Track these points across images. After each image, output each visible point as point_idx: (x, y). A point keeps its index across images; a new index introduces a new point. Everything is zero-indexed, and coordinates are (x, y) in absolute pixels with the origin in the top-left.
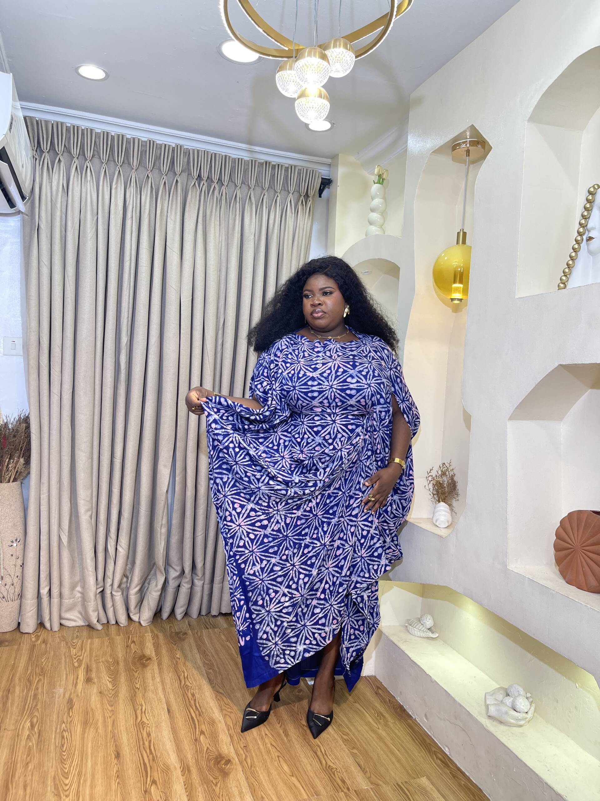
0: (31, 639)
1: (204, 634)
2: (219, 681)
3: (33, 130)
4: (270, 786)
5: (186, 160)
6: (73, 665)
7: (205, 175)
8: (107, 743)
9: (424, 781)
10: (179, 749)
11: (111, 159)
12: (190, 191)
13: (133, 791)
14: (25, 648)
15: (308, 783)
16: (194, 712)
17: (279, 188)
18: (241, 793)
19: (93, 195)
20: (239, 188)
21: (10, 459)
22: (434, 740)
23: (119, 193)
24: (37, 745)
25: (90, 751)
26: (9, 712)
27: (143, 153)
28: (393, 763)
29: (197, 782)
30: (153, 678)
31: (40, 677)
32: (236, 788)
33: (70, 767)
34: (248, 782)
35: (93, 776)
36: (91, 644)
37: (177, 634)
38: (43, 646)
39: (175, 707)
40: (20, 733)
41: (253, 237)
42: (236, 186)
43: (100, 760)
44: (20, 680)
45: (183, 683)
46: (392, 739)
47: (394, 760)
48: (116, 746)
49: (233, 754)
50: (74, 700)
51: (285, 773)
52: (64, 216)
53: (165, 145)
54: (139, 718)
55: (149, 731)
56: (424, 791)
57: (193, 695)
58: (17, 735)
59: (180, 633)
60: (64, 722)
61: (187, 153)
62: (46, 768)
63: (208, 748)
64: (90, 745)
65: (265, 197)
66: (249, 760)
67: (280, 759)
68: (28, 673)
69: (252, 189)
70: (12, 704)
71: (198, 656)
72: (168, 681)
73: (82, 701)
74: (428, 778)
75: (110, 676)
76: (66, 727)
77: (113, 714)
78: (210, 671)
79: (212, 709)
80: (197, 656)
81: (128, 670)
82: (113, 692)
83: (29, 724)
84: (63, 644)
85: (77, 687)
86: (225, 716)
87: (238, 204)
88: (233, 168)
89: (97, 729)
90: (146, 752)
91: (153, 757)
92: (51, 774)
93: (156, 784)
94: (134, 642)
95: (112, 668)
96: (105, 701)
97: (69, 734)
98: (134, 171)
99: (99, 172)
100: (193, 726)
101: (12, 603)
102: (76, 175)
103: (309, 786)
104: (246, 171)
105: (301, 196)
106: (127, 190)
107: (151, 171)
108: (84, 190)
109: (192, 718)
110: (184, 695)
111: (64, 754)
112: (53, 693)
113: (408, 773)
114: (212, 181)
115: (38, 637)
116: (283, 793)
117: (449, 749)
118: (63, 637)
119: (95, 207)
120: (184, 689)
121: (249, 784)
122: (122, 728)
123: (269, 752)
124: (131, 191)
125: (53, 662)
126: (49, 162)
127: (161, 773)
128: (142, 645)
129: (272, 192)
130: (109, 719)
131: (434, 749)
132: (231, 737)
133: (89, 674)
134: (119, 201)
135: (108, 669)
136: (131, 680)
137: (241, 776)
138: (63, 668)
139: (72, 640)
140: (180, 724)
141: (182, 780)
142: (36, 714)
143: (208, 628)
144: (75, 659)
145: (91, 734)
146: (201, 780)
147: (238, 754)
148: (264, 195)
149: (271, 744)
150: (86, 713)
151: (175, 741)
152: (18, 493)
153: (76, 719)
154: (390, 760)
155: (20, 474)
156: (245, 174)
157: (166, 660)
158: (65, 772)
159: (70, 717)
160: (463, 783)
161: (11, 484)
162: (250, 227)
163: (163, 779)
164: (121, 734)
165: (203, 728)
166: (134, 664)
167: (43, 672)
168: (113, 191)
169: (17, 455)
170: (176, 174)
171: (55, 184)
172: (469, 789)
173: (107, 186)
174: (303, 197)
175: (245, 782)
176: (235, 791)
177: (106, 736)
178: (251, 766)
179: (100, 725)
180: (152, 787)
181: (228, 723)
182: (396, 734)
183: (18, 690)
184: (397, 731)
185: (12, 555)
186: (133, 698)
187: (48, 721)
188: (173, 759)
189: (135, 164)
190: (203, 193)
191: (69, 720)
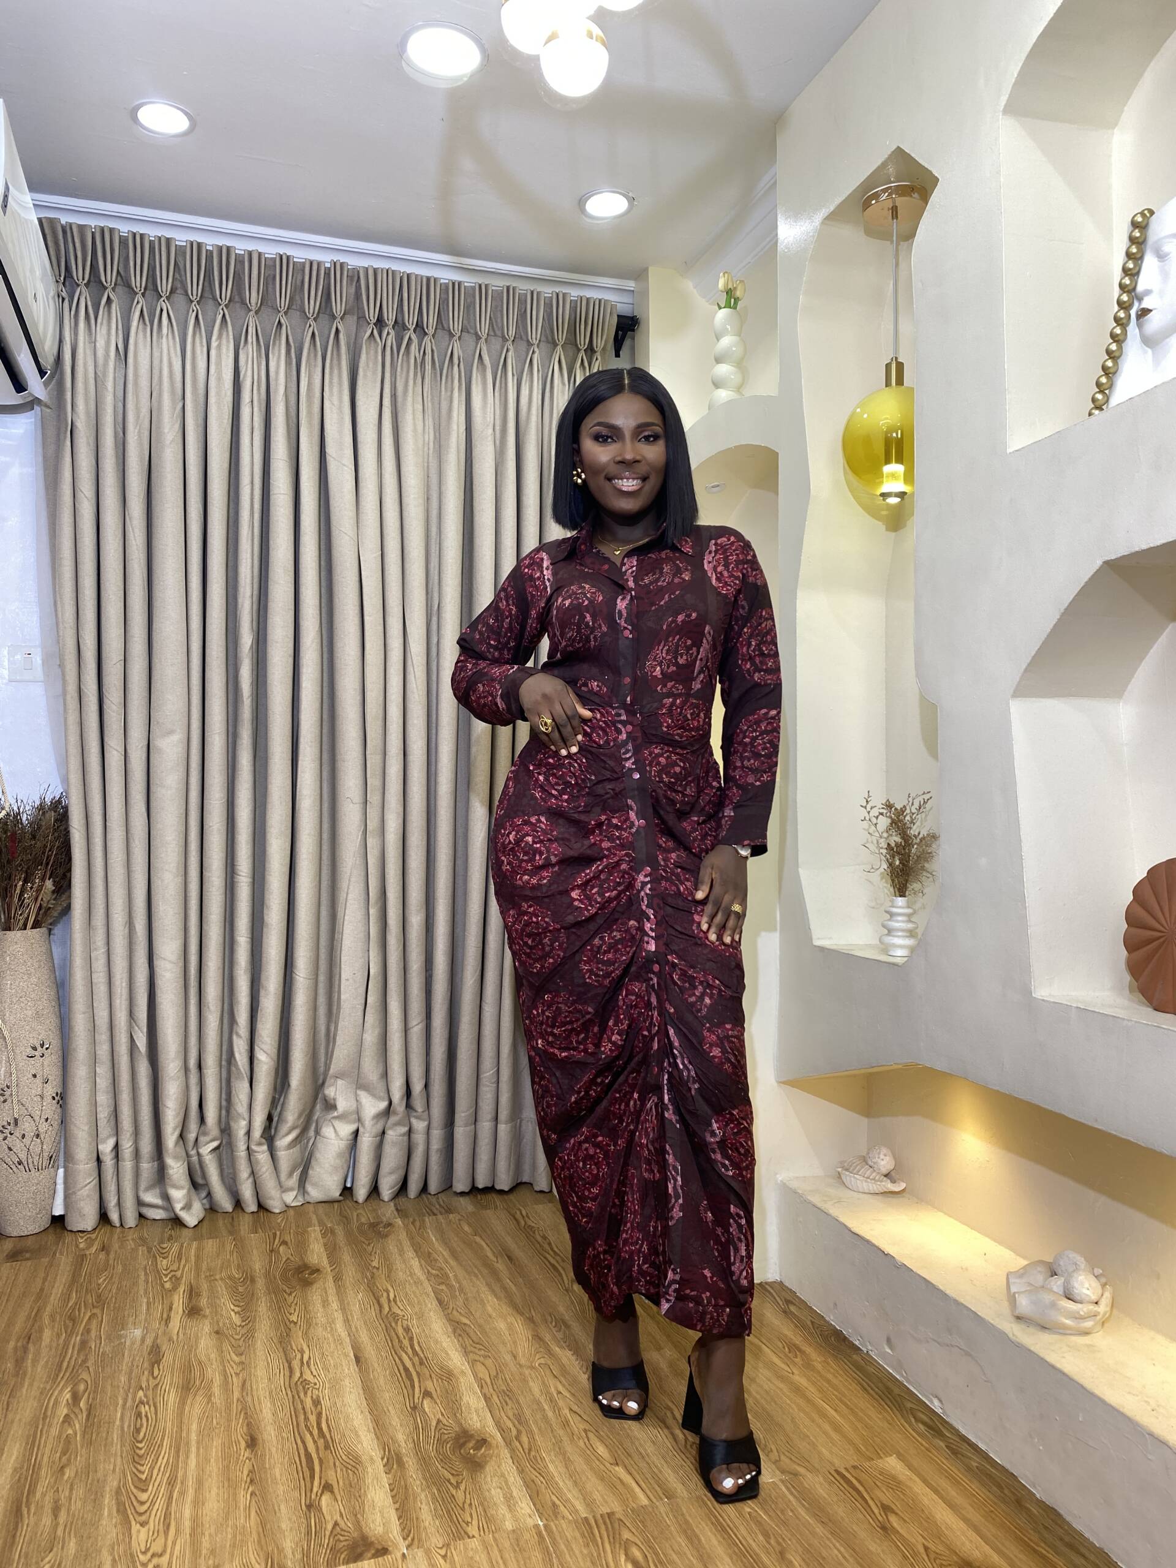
0: (77, 1246)
1: (428, 1224)
2: (460, 1302)
3: (56, 243)
4: (569, 1483)
5: (353, 290)
6: (163, 1286)
7: (390, 317)
8: (229, 1420)
9: (892, 1464)
10: (379, 1426)
11: (207, 294)
12: (364, 346)
13: (282, 1507)
14: (64, 1262)
15: (649, 1476)
16: (411, 1359)
17: (535, 336)
18: (509, 1499)
19: (174, 363)
20: (457, 337)
21: (26, 881)
22: (908, 1389)
23: (224, 357)
24: (84, 1433)
25: (194, 1437)
26: (28, 1376)
27: (270, 280)
28: (825, 1433)
29: (418, 1482)
30: (325, 1303)
31: (95, 1311)
32: (499, 1490)
33: (152, 1469)
34: (523, 1479)
35: (200, 1483)
36: (198, 1249)
37: (373, 1226)
38: (102, 1256)
39: (370, 1352)
40: (49, 1413)
41: (490, 431)
42: (451, 335)
43: (215, 1451)
44: (52, 1318)
45: (387, 1309)
46: (821, 1390)
47: (827, 1427)
48: (249, 1425)
49: (491, 1429)
50: (164, 1349)
51: (599, 1458)
52: (120, 405)
53: (311, 263)
54: (298, 1374)
55: (318, 1396)
56: (894, 1483)
57: (407, 1330)
58: (42, 1417)
59: (378, 1224)
60: (141, 1388)
61: (355, 276)
62: (100, 1475)
63: (439, 1421)
64: (194, 1427)
65: (510, 354)
66: (524, 1439)
67: (591, 1435)
68: (70, 1305)
69: (483, 340)
70: (35, 1361)
71: (417, 1263)
72: (355, 1309)
73: (179, 1348)
74: (901, 1457)
75: (237, 1303)
76: (146, 1396)
77: (243, 1369)
78: (443, 1287)
79: (447, 1354)
80: (415, 1263)
81: (273, 1290)
82: (244, 1331)
83: (68, 1396)
84: (142, 1250)
85: (171, 1325)
86: (473, 1363)
87: (456, 368)
88: (444, 302)
89: (209, 1397)
90: (311, 1434)
91: (326, 1442)
92: (113, 1483)
93: (332, 1492)
94: (284, 1243)
95: (241, 1289)
96: (226, 1346)
97: (152, 1408)
98: (252, 313)
99: (186, 321)
100: (408, 1383)
101: (37, 1174)
102: (141, 326)
103: (652, 1482)
104: (469, 307)
105: (579, 350)
106: (241, 352)
107: (286, 313)
108: (156, 354)
109: (406, 1369)
110: (389, 1329)
111: (140, 1445)
112: (120, 1337)
113: (858, 1450)
114: (405, 328)
115: (90, 1243)
116: (597, 1496)
117: (940, 1401)
118: (142, 1239)
119: (179, 385)
120: (389, 1321)
121: (525, 1482)
122: (261, 1393)
123: (565, 1424)
124: (249, 353)
125: (120, 1282)
126: (89, 303)
127: (341, 1470)
128: (302, 1245)
129: (523, 346)
130: (235, 1379)
131: (909, 1405)
132: (487, 1399)
133: (194, 1301)
134: (224, 372)
135: (233, 1291)
136: (280, 1307)
137: (508, 1467)
138: (142, 1292)
139: (162, 1242)
140: (382, 1381)
141: (385, 1480)
142: (85, 1375)
143: (435, 1214)
144: (166, 1275)
145: (196, 1407)
146: (425, 1479)
147: (501, 1430)
148: (508, 350)
149: (571, 1409)
150: (187, 1368)
151: (371, 1412)
152: (44, 949)
153: (168, 1380)
154: (820, 1427)
155: (45, 912)
156: (468, 314)
157: (350, 1272)
158: (140, 1479)
159: (155, 1378)
160: (975, 1464)
161: (29, 932)
162: (485, 413)
163: (347, 1482)
164: (260, 1403)
165: (430, 1386)
166: (285, 1278)
167: (100, 1301)
168: (213, 353)
169: (39, 873)
170: (334, 317)
171: (101, 343)
172: (989, 1476)
173: (202, 346)
174: (582, 353)
175: (518, 1479)
176: (496, 1494)
177: (228, 1407)
178: (530, 1450)
179: (216, 1390)
180: (324, 1498)
181: (481, 1375)
182: (828, 1381)
183: (47, 1334)
184: (830, 1376)
185: (35, 1076)
186: (284, 1339)
187: (109, 1387)
188: (367, 1445)
189: (253, 301)
190: (388, 349)
191: (152, 1382)
